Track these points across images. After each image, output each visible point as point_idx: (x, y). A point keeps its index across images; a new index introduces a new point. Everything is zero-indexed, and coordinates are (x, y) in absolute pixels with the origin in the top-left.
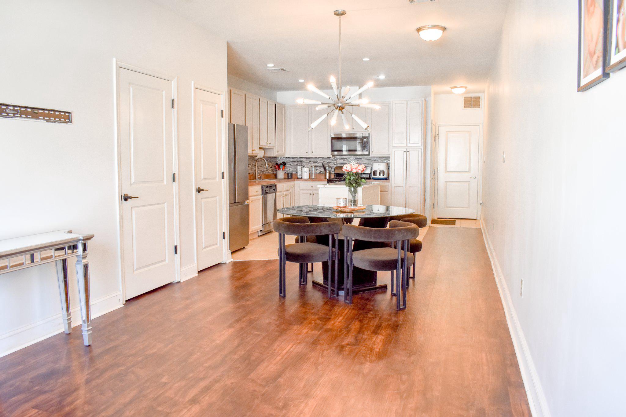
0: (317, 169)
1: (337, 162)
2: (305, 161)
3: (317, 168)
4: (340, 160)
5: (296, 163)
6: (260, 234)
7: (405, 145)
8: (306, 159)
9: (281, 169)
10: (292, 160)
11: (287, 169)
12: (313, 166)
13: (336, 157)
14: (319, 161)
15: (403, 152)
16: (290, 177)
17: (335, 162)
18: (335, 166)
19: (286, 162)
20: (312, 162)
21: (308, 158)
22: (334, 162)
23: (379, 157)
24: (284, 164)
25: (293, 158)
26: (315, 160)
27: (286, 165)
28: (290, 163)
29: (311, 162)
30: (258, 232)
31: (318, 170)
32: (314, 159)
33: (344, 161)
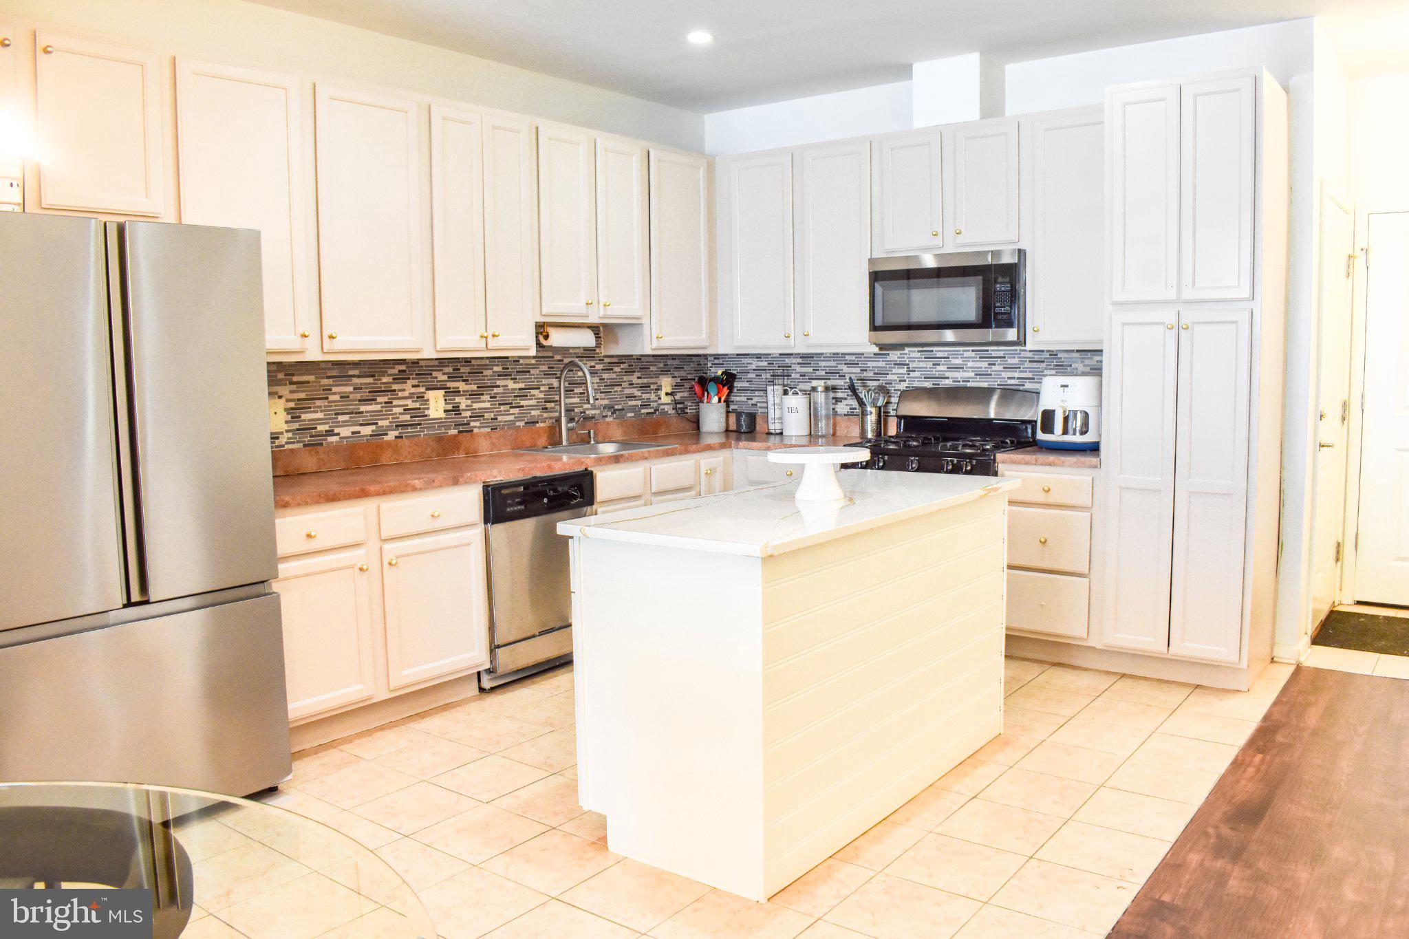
0: (837, 400)
1: (909, 371)
2: (799, 369)
3: (840, 395)
4: (922, 364)
5: (768, 376)
6: (487, 684)
7: (1174, 297)
8: (800, 360)
9: (715, 399)
10: (755, 364)
11: (738, 399)
12: (820, 389)
13: (907, 350)
14: (845, 369)
15: (1161, 328)
16: (744, 429)
17: (904, 370)
18: (903, 386)
19: (735, 372)
20: (823, 373)
21: (807, 358)
22: (901, 371)
23: (1078, 351)
24: (728, 380)
25: (758, 357)
26: (832, 363)
27: (736, 384)
28: (750, 376)
29: (817, 373)
30: (479, 673)
31: (845, 402)
32: (827, 358)
33: (938, 368)
